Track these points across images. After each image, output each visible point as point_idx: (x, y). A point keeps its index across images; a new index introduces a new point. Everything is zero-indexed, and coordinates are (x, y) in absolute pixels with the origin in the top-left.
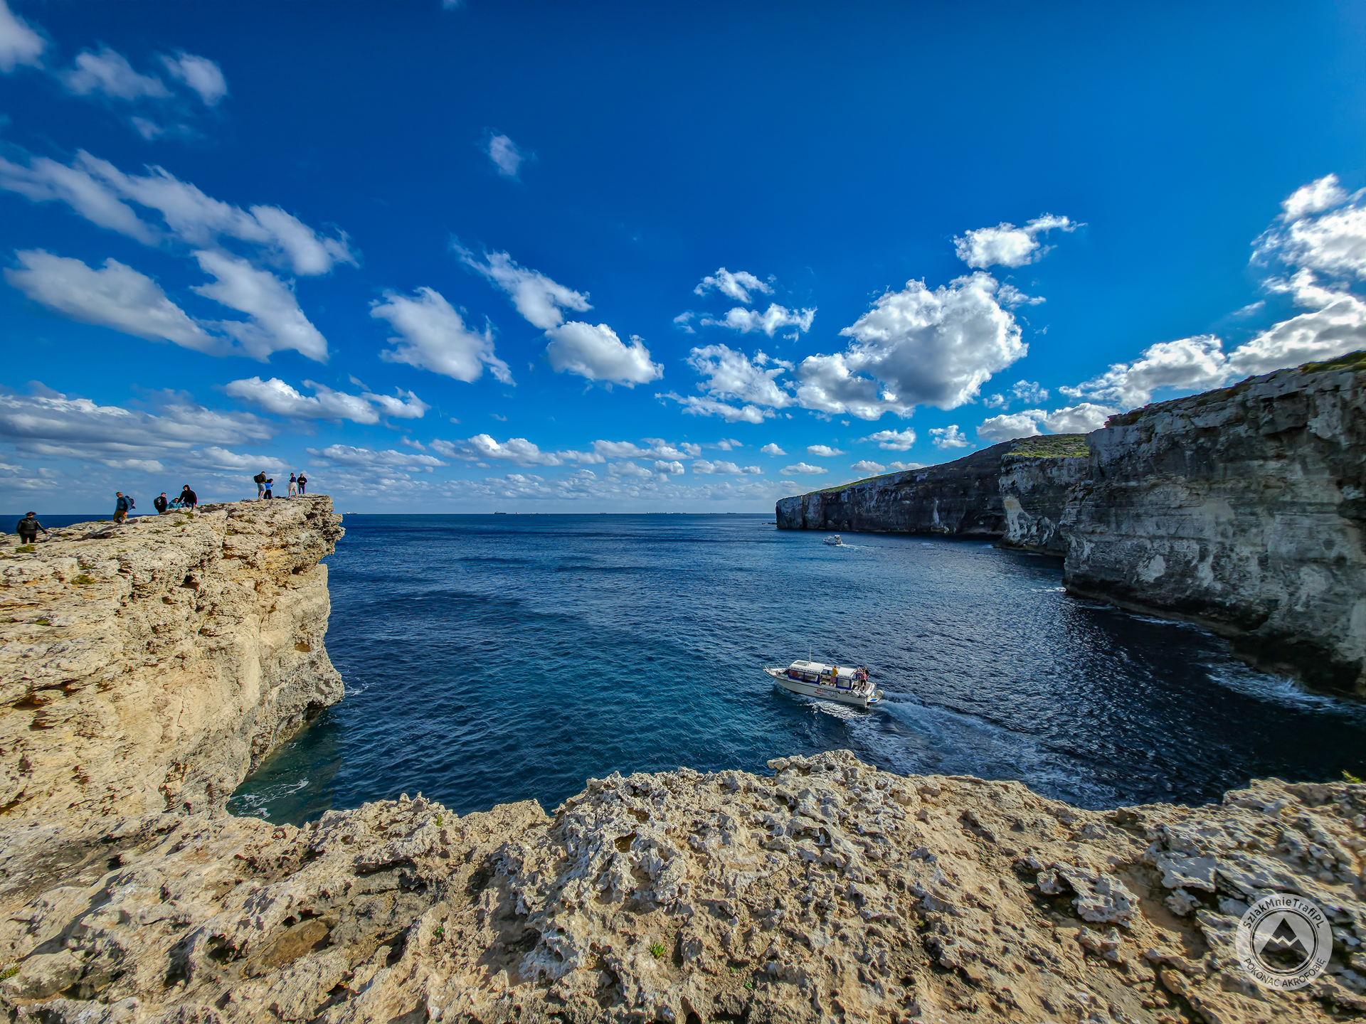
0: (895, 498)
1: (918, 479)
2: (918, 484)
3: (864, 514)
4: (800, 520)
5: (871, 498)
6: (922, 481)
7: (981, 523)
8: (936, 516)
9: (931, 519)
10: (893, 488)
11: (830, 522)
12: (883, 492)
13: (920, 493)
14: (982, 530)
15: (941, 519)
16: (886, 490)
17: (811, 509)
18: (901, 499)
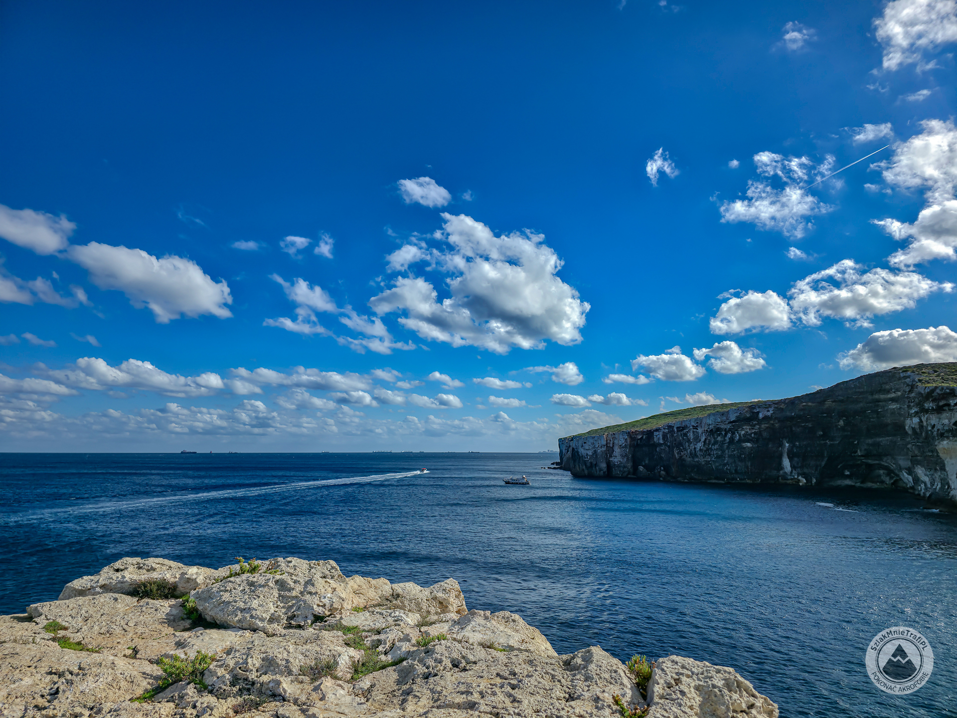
0: (732, 440)
1: (761, 416)
2: (760, 422)
3: (688, 459)
4: (603, 465)
5: (697, 439)
6: (766, 418)
7: (847, 473)
8: (786, 463)
9: (780, 467)
10: (728, 426)
11: (641, 468)
12: (714, 432)
13: (765, 434)
14: (848, 482)
15: (793, 467)
16: (718, 429)
17: (617, 451)
18: (740, 441)
